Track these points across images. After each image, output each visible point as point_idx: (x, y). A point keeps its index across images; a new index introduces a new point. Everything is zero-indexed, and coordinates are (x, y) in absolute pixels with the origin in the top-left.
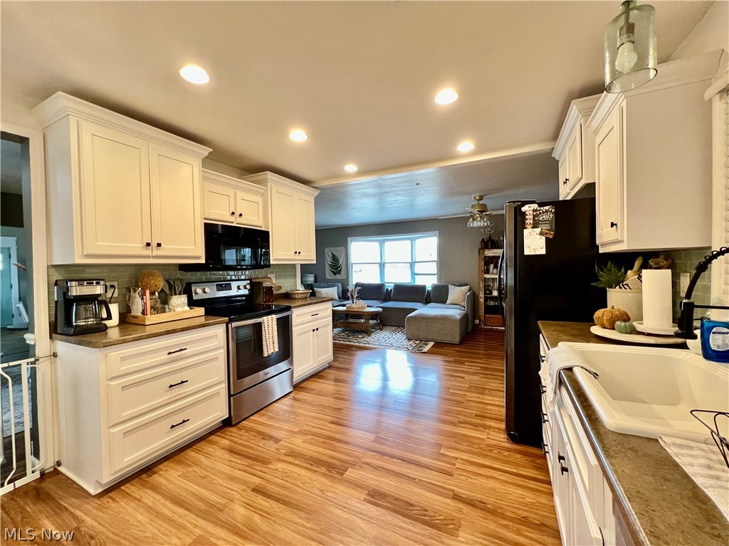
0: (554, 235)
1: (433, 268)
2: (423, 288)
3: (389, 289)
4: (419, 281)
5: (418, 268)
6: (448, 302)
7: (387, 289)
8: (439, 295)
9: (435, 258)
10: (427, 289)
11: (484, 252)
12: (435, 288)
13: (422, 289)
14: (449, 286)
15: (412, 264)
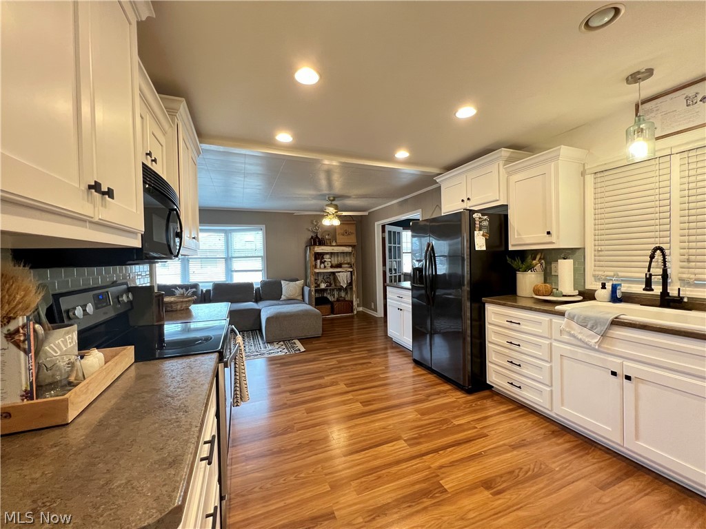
0: (489, 237)
1: (258, 264)
2: (250, 286)
3: (204, 290)
4: (238, 279)
5: (237, 265)
6: (283, 297)
7: (202, 291)
8: (270, 291)
9: (261, 253)
10: (255, 287)
11: (314, 248)
12: (264, 284)
13: (248, 287)
14: (283, 282)
15: (228, 260)
